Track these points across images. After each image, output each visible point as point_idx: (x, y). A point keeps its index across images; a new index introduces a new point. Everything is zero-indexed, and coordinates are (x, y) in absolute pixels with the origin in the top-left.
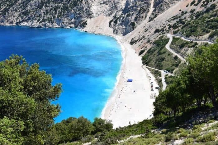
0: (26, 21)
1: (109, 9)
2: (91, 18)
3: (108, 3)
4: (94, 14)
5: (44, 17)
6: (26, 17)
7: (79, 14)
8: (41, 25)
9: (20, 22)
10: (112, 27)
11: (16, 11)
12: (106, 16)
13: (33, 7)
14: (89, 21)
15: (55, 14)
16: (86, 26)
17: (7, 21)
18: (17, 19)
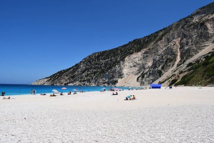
0: (72, 82)
1: (137, 70)
2: (122, 78)
3: (137, 66)
4: (125, 75)
5: (85, 78)
6: (73, 79)
7: (112, 75)
8: (81, 84)
9: (68, 83)
10: (139, 82)
11: (67, 76)
12: (135, 75)
13: (79, 73)
14: (120, 80)
15: (93, 76)
16: (117, 83)
17: (59, 83)
18: (66, 81)
